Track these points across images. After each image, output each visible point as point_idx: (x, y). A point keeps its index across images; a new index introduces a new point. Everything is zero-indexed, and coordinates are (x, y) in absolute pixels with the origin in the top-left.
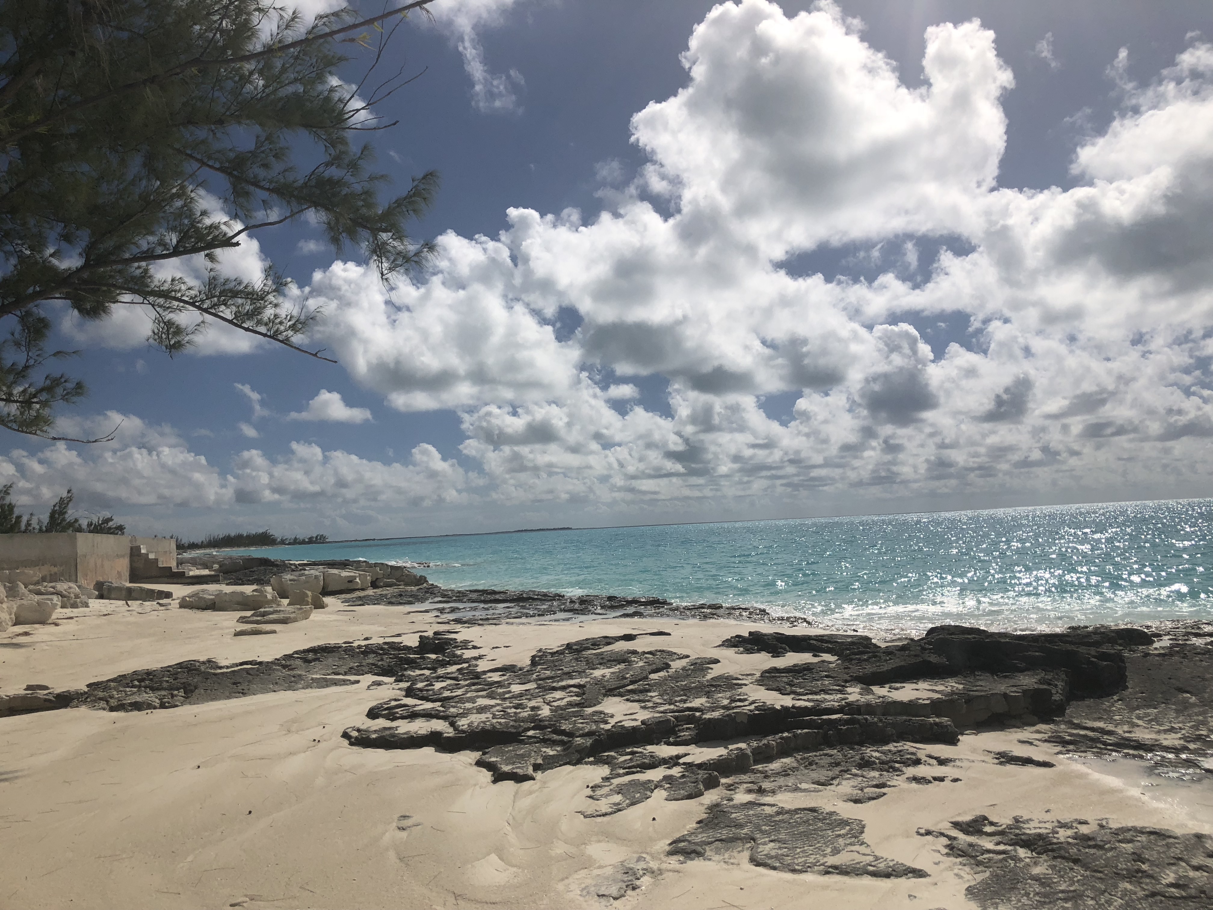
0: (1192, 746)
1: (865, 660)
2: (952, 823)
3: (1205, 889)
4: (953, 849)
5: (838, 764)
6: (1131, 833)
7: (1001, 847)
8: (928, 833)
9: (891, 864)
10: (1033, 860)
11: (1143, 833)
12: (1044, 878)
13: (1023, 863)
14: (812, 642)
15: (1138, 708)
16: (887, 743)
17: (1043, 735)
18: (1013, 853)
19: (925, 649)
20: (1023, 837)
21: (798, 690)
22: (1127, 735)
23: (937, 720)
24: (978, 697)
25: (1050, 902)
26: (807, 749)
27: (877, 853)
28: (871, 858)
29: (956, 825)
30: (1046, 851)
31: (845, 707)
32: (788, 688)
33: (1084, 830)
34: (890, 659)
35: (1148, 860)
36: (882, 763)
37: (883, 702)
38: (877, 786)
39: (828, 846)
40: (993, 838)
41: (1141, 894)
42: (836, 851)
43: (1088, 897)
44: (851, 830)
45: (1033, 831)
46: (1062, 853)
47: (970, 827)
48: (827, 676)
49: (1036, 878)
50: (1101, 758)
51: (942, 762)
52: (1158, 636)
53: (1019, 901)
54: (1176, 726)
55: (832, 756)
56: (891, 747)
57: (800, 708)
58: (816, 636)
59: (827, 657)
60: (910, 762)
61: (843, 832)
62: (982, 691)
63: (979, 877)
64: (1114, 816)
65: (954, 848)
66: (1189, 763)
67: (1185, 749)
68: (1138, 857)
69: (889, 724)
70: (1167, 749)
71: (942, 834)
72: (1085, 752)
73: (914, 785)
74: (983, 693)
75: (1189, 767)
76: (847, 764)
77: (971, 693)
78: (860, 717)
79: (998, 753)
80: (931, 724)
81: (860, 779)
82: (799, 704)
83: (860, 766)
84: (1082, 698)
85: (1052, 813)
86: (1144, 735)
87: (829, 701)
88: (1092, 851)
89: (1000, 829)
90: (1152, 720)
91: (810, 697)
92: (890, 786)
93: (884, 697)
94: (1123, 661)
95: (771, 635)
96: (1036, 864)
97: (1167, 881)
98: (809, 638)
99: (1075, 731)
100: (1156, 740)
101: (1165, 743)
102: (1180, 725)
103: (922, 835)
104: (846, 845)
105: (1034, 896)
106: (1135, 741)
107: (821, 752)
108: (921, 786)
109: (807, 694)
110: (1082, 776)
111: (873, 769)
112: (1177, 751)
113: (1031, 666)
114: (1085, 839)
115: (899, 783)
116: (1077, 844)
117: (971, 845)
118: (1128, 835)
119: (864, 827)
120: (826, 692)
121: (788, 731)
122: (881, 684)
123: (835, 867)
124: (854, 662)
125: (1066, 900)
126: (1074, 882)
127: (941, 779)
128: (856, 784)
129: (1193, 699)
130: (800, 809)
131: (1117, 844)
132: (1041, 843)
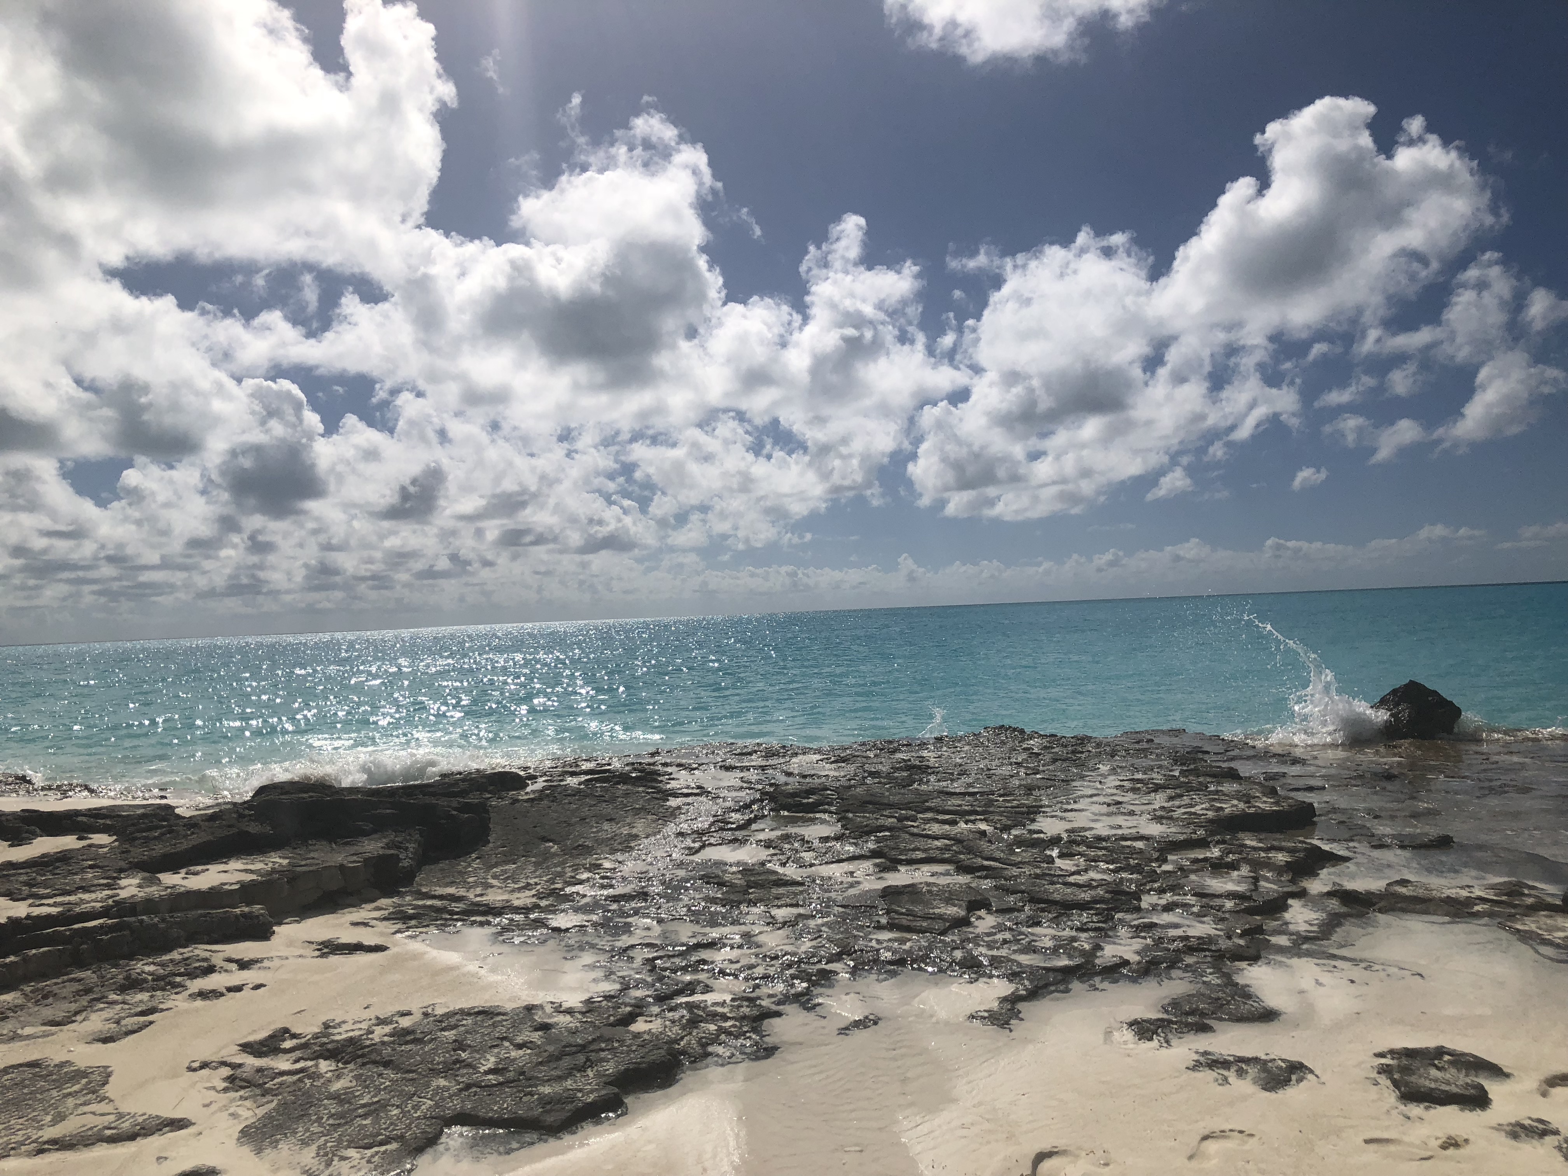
0: (544, 903)
1: (155, 838)
2: (240, 1045)
3: (525, 1069)
4: (235, 1082)
5: (88, 991)
6: (458, 1017)
7: (298, 1066)
8: (204, 1065)
9: (140, 1120)
10: (337, 1073)
11: (469, 1014)
12: (345, 1094)
13: (322, 1081)
14: (80, 819)
15: (496, 865)
16: (170, 950)
17: (383, 912)
18: (313, 1069)
19: (244, 816)
20: (329, 1046)
21: (42, 891)
22: (478, 899)
23: (246, 909)
24: (305, 873)
25: (346, 1123)
26: (45, 976)
27: (121, 1110)
28: (112, 1118)
29: (247, 1048)
30: (354, 1058)
31: (112, 907)
32: (25, 890)
33: (405, 1022)
34: (193, 833)
35: (470, 1046)
36: (157, 978)
37: (171, 894)
38: (143, 1013)
39: (47, 1114)
40: (293, 1054)
41: (455, 1089)
42: (60, 1118)
43: (393, 1105)
44: (90, 1082)
45: (344, 1036)
46: (374, 1056)
47: (264, 1046)
48: (91, 867)
49: (336, 1097)
50: (444, 931)
51: (244, 965)
52: (533, 778)
53: (307, 1130)
54: (532, 881)
55: (80, 980)
56: (175, 955)
57: (38, 917)
58: (90, 810)
59: (101, 839)
60: (199, 971)
61: (76, 1088)
62: (311, 865)
63: (260, 1112)
64: (442, 1000)
65: (236, 1078)
66: (539, 923)
67: (536, 906)
68: (459, 1045)
69: (176, 923)
70: (517, 910)
71: (224, 1064)
72: (428, 926)
73: (199, 1003)
74: (311, 868)
75: (536, 929)
76: (103, 989)
77: (298, 869)
78: (133, 919)
79: (322, 943)
80: (236, 916)
81: (119, 1007)
82: (37, 911)
83: (122, 989)
84: (436, 861)
85: (371, 1008)
86: (495, 897)
87: (88, 902)
88: (409, 1047)
89: (303, 1040)
90: (507, 878)
91: (59, 899)
92: (162, 1010)
93: (174, 887)
94: (487, 812)
95: (14, 814)
96: (338, 1077)
97: (486, 1068)
98: (77, 813)
99: (420, 903)
100: (508, 901)
101: (516, 903)
102: (536, 880)
103: (195, 1070)
104: (77, 1106)
105: (328, 1119)
106: (485, 905)
107: (65, 978)
108: (208, 1002)
109: (55, 895)
110: (416, 956)
111: (142, 990)
112: (526, 910)
113: (378, 827)
114: (402, 1035)
115: (176, 1003)
116: (393, 1042)
117: (260, 1070)
118: (453, 1021)
119: (109, 1075)
120: (85, 889)
121: (15, 954)
122: (174, 868)
123: (54, 1142)
124: (138, 842)
125: (365, 1116)
126: (380, 1090)
127: (238, 989)
128: (111, 1015)
129: (556, 848)
130: (13, 1067)
131: (439, 1034)
132: (350, 1050)
